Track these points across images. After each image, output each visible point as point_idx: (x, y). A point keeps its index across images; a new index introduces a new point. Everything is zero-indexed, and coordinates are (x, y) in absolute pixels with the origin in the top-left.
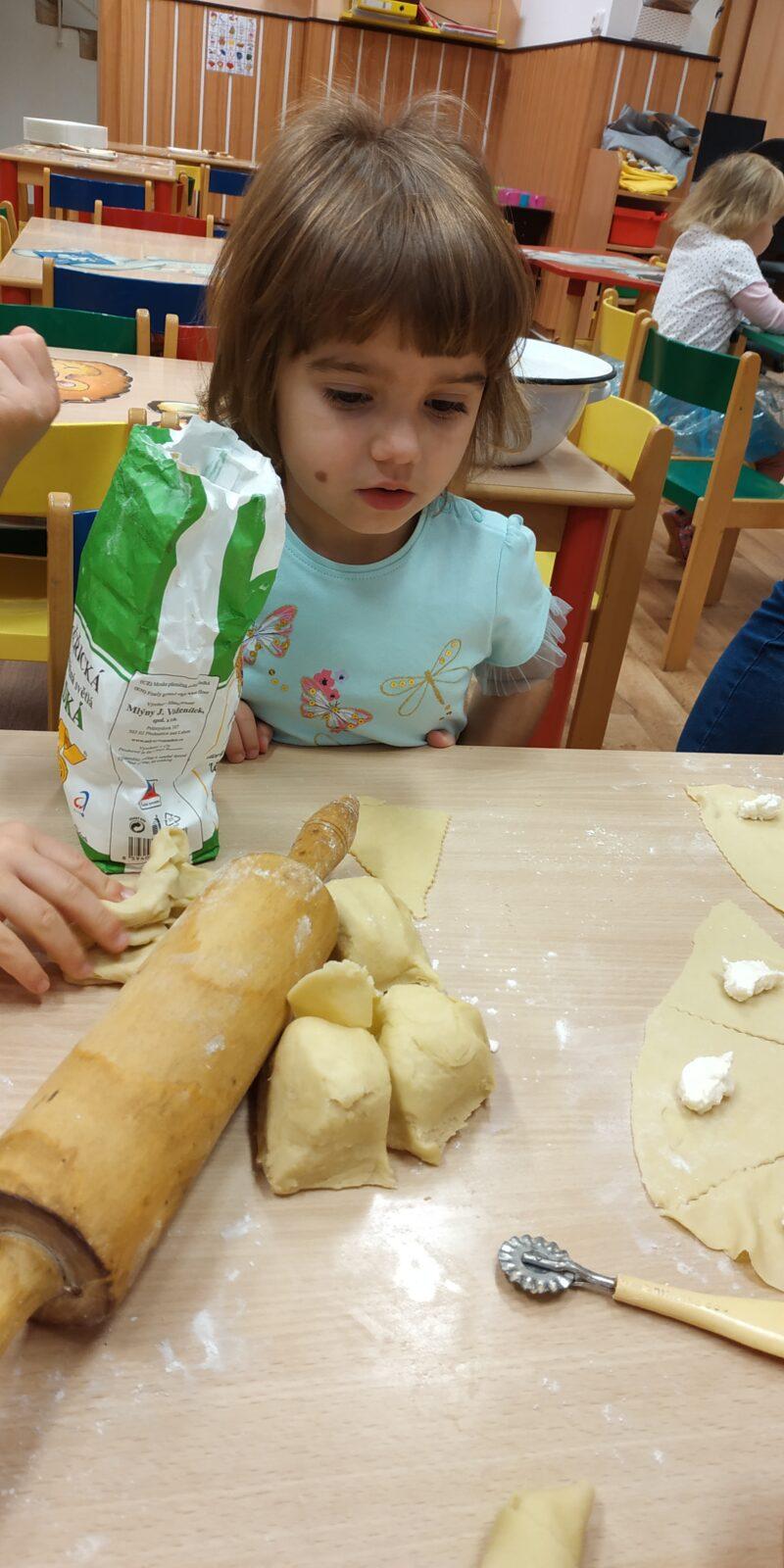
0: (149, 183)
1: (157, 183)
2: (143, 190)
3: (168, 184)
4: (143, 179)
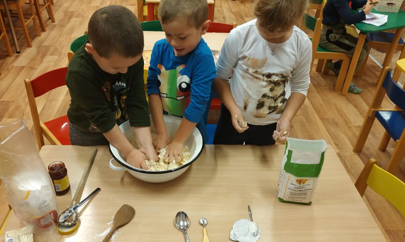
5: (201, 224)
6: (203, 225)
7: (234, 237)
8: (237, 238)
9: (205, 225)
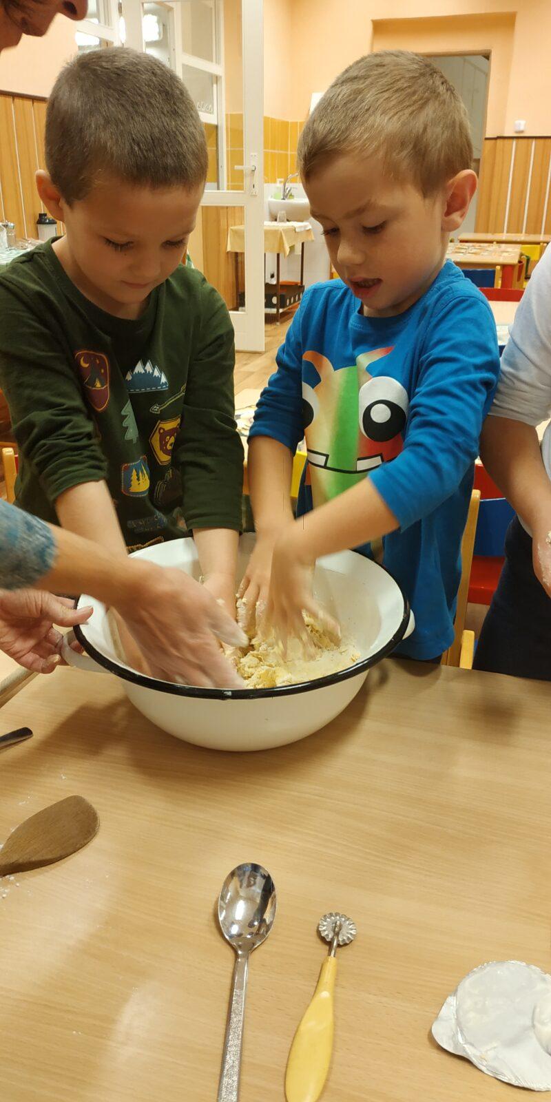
0: (498, 268)
1: (504, 266)
2: (494, 272)
3: (512, 266)
4: (494, 265)
5: (323, 939)
6: (330, 944)
7: (454, 1036)
8: (467, 1042)
9: (339, 946)
